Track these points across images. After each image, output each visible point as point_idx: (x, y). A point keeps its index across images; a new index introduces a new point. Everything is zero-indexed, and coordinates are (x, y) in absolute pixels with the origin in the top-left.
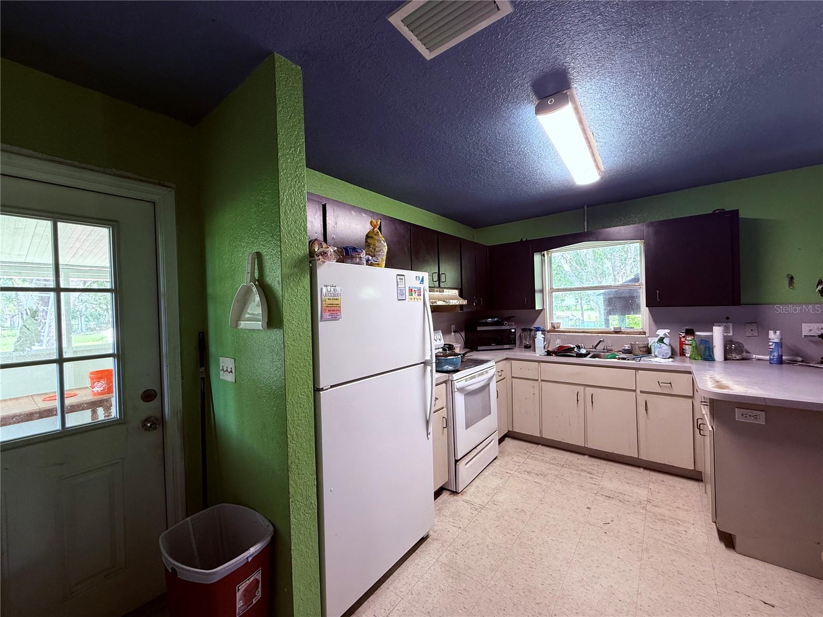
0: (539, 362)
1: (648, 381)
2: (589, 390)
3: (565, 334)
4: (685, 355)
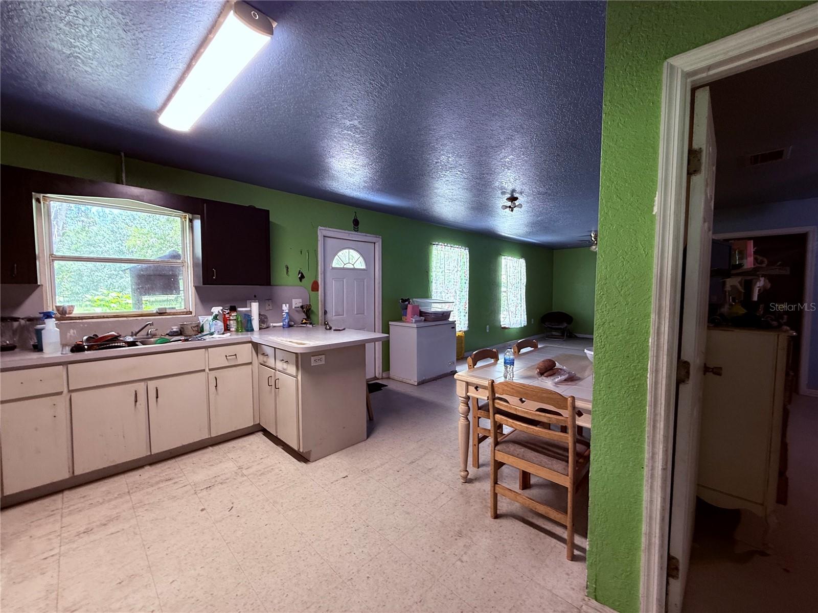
0: (66, 364)
1: (217, 357)
3: (84, 321)
4: (229, 330)
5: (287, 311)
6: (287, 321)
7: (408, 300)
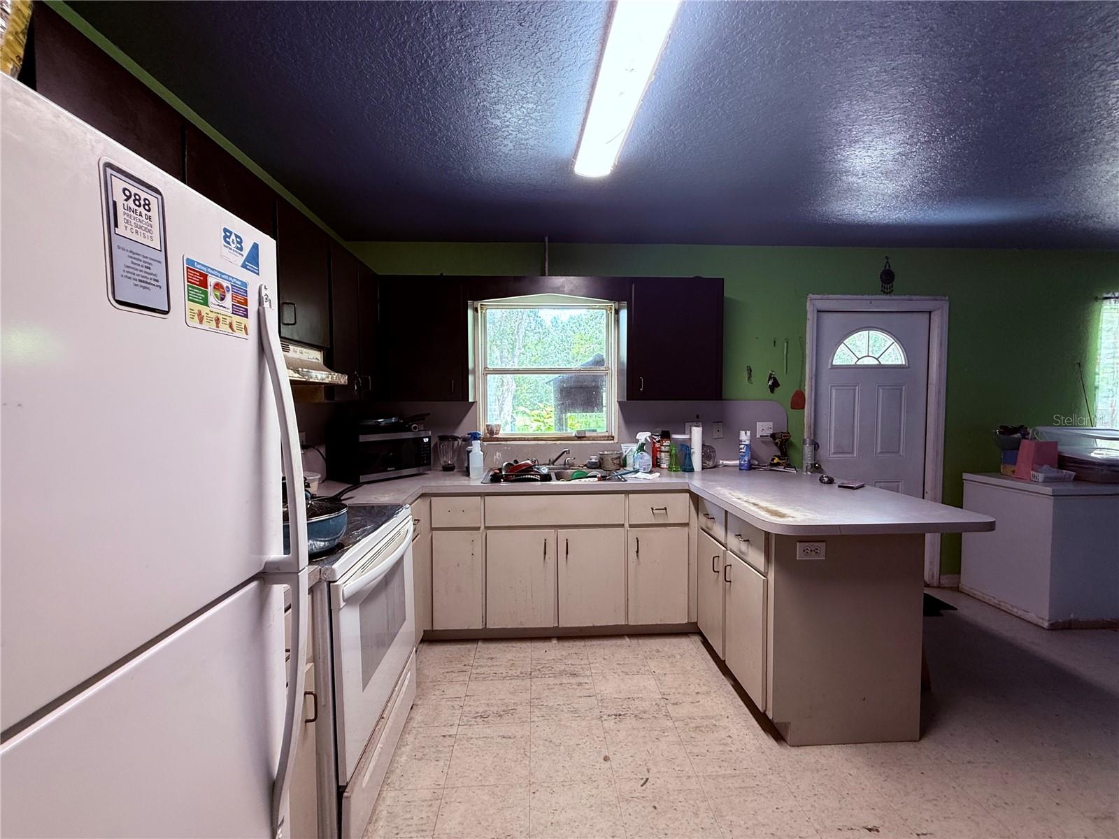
0: (483, 495)
1: (640, 508)
2: (563, 534)
3: (508, 443)
4: (659, 466)
5: (747, 442)
6: (746, 458)
7: (1021, 429)
